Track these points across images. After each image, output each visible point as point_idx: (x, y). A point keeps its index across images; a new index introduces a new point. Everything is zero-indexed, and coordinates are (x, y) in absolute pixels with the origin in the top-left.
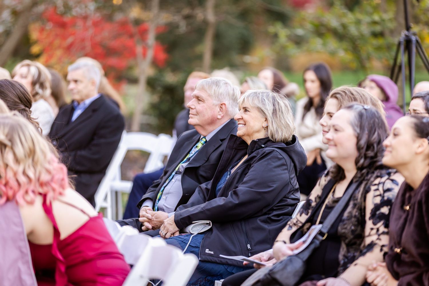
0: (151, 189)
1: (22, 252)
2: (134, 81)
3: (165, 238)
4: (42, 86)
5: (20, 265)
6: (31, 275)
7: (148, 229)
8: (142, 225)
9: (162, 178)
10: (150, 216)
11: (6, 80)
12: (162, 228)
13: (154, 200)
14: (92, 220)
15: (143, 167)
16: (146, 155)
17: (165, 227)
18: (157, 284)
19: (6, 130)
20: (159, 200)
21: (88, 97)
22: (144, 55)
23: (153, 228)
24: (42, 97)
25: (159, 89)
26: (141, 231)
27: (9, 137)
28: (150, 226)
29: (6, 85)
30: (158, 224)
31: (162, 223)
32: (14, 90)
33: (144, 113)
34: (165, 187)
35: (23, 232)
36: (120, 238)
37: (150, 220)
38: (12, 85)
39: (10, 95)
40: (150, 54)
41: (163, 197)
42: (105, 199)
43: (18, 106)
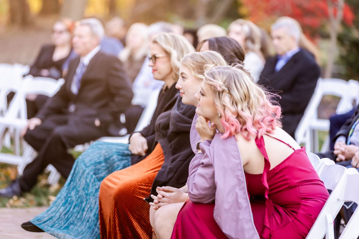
0: (344, 127)
1: (239, 180)
2: (326, 37)
3: (356, 167)
4: (253, 41)
5: (237, 190)
6: (247, 199)
7: (341, 160)
8: (336, 156)
9: (353, 118)
10: (343, 149)
11: (224, 37)
12: (353, 159)
13: (346, 136)
14: (296, 152)
15: (335, 108)
16: (337, 99)
17: (356, 159)
18: (350, 206)
19: (225, 78)
20: (351, 136)
21: (289, 49)
22: (335, 14)
23: (346, 160)
24: (253, 51)
25: (347, 43)
26: (336, 162)
27: (226, 84)
28: (343, 158)
29: (224, 41)
30: (350, 156)
31: (353, 155)
32: (231, 46)
33: (336, 63)
34: (355, 126)
35: (240, 163)
36: (319, 168)
37: (343, 153)
38: (229, 41)
39: (228, 50)
40: (340, 14)
41: (355, 134)
42: (305, 135)
43: (234, 59)
